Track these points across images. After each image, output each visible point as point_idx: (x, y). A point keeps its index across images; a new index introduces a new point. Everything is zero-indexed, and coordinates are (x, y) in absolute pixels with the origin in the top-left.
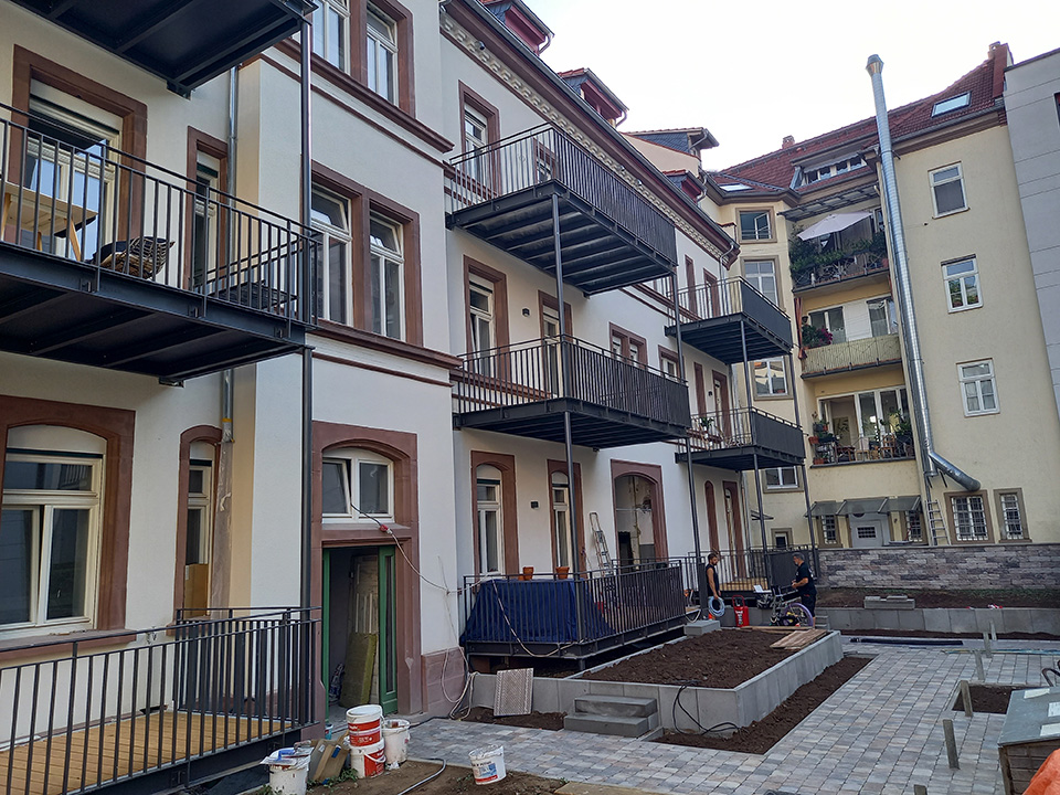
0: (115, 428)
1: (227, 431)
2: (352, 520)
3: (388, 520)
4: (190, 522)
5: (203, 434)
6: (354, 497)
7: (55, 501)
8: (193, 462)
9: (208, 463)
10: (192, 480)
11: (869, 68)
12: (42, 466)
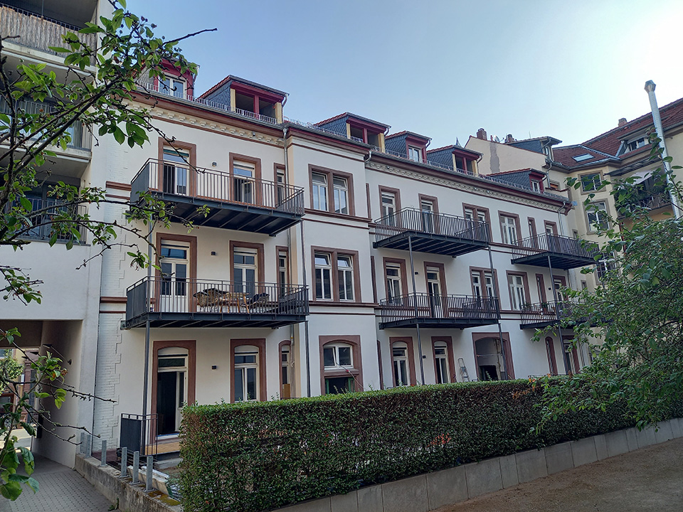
0: (260, 343)
1: (292, 342)
2: (337, 368)
3: (350, 368)
4: (284, 371)
5: (285, 343)
6: (337, 359)
7: (247, 366)
8: (283, 352)
9: (288, 352)
10: (283, 357)
11: (646, 88)
12: (245, 357)
